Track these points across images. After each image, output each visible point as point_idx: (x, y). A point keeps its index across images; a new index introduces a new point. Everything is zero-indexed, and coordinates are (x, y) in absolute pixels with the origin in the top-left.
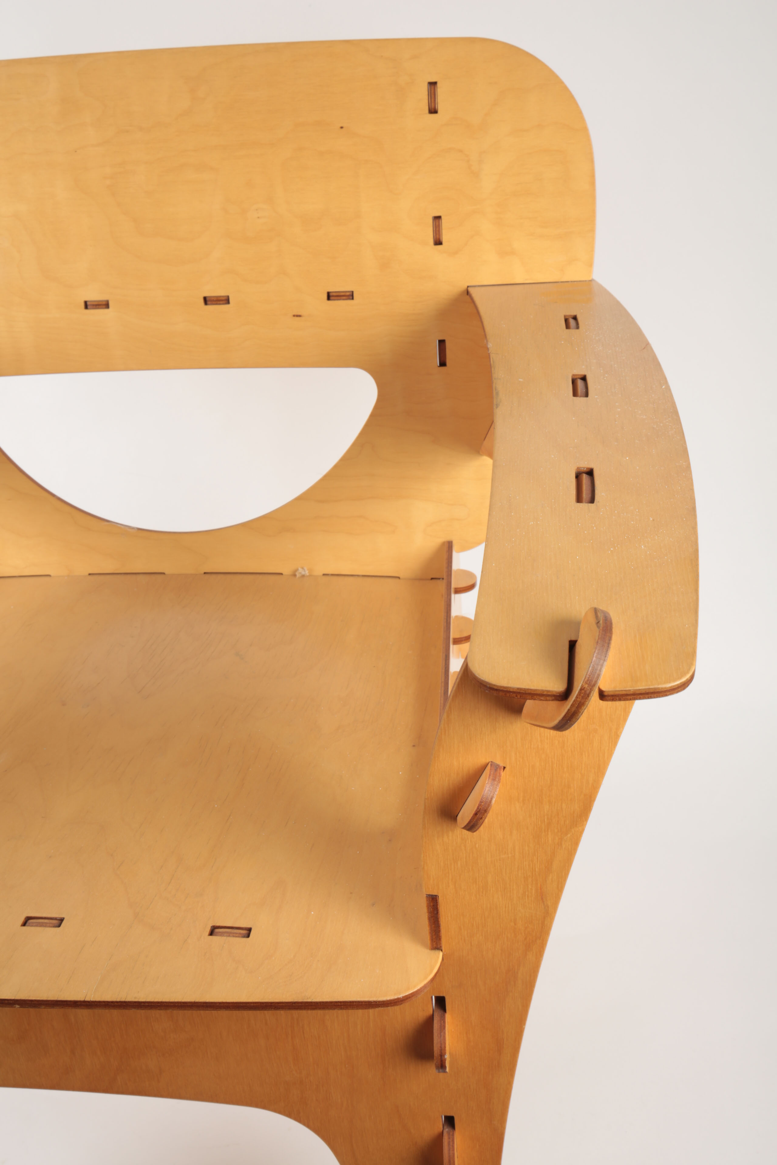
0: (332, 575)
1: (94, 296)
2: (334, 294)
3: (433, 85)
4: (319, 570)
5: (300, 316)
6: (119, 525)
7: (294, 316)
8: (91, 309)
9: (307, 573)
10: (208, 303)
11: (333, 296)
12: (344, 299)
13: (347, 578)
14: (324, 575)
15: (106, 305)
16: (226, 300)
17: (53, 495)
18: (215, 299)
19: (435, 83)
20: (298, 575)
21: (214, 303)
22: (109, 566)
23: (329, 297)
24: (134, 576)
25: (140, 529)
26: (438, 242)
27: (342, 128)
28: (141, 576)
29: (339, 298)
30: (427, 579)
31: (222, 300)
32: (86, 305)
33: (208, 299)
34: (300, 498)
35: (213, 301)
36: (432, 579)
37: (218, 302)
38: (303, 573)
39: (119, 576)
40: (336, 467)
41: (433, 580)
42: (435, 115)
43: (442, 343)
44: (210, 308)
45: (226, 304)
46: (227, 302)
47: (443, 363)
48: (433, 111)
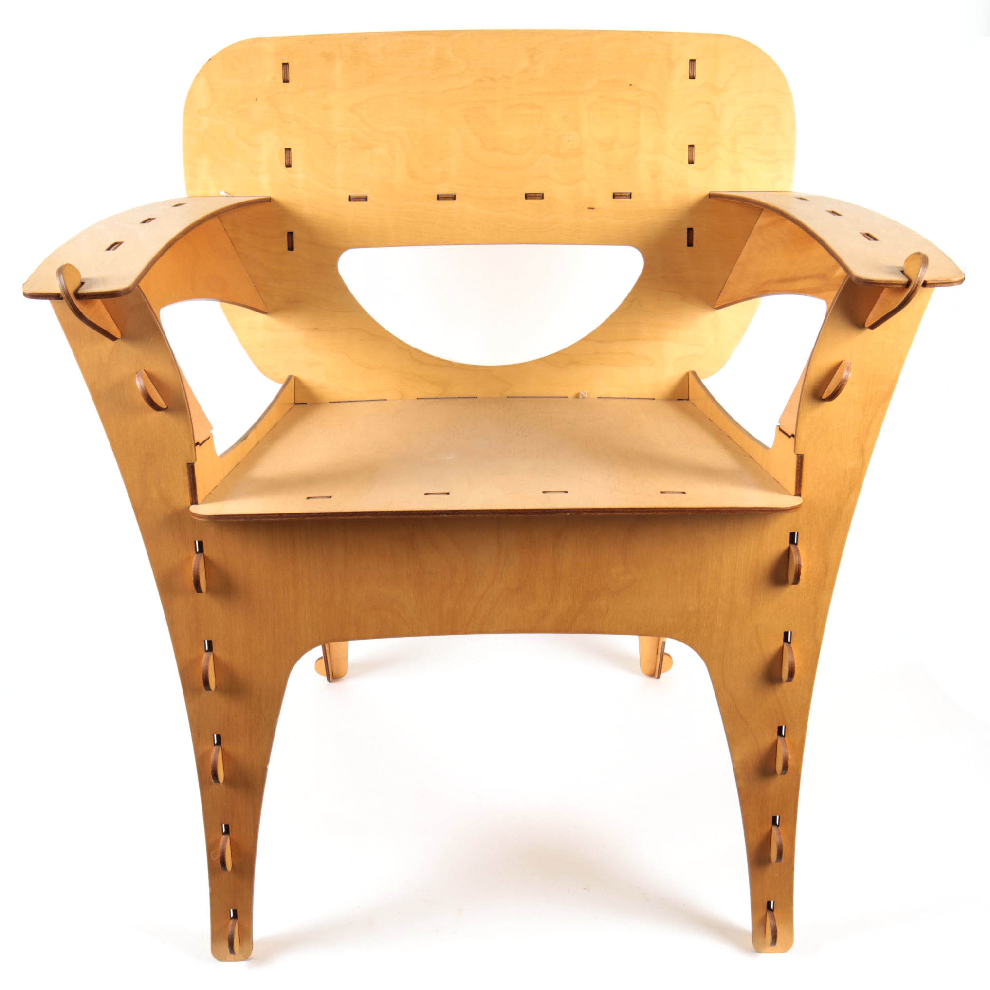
0: (604, 398)
1: (444, 191)
2: (618, 194)
3: (692, 61)
4: (596, 394)
5: (593, 209)
7: (589, 208)
8: (441, 200)
9: (586, 396)
10: (528, 197)
11: (617, 196)
12: (624, 198)
13: (615, 400)
14: (598, 397)
15: (454, 198)
16: (541, 196)
18: (533, 195)
19: (694, 61)
20: (581, 397)
21: (532, 197)
22: (434, 392)
23: (614, 196)
24: (453, 400)
26: (691, 162)
27: (631, 85)
28: (459, 399)
29: (621, 197)
30: (675, 400)
31: (538, 196)
32: (439, 197)
33: (527, 195)
34: (584, 339)
36: (677, 399)
37: (535, 197)
38: (584, 395)
39: (441, 400)
40: (612, 316)
41: (679, 401)
42: (693, 80)
43: (690, 231)
44: (529, 201)
45: (540, 199)
46: (541, 197)
47: (690, 244)
48: (692, 77)
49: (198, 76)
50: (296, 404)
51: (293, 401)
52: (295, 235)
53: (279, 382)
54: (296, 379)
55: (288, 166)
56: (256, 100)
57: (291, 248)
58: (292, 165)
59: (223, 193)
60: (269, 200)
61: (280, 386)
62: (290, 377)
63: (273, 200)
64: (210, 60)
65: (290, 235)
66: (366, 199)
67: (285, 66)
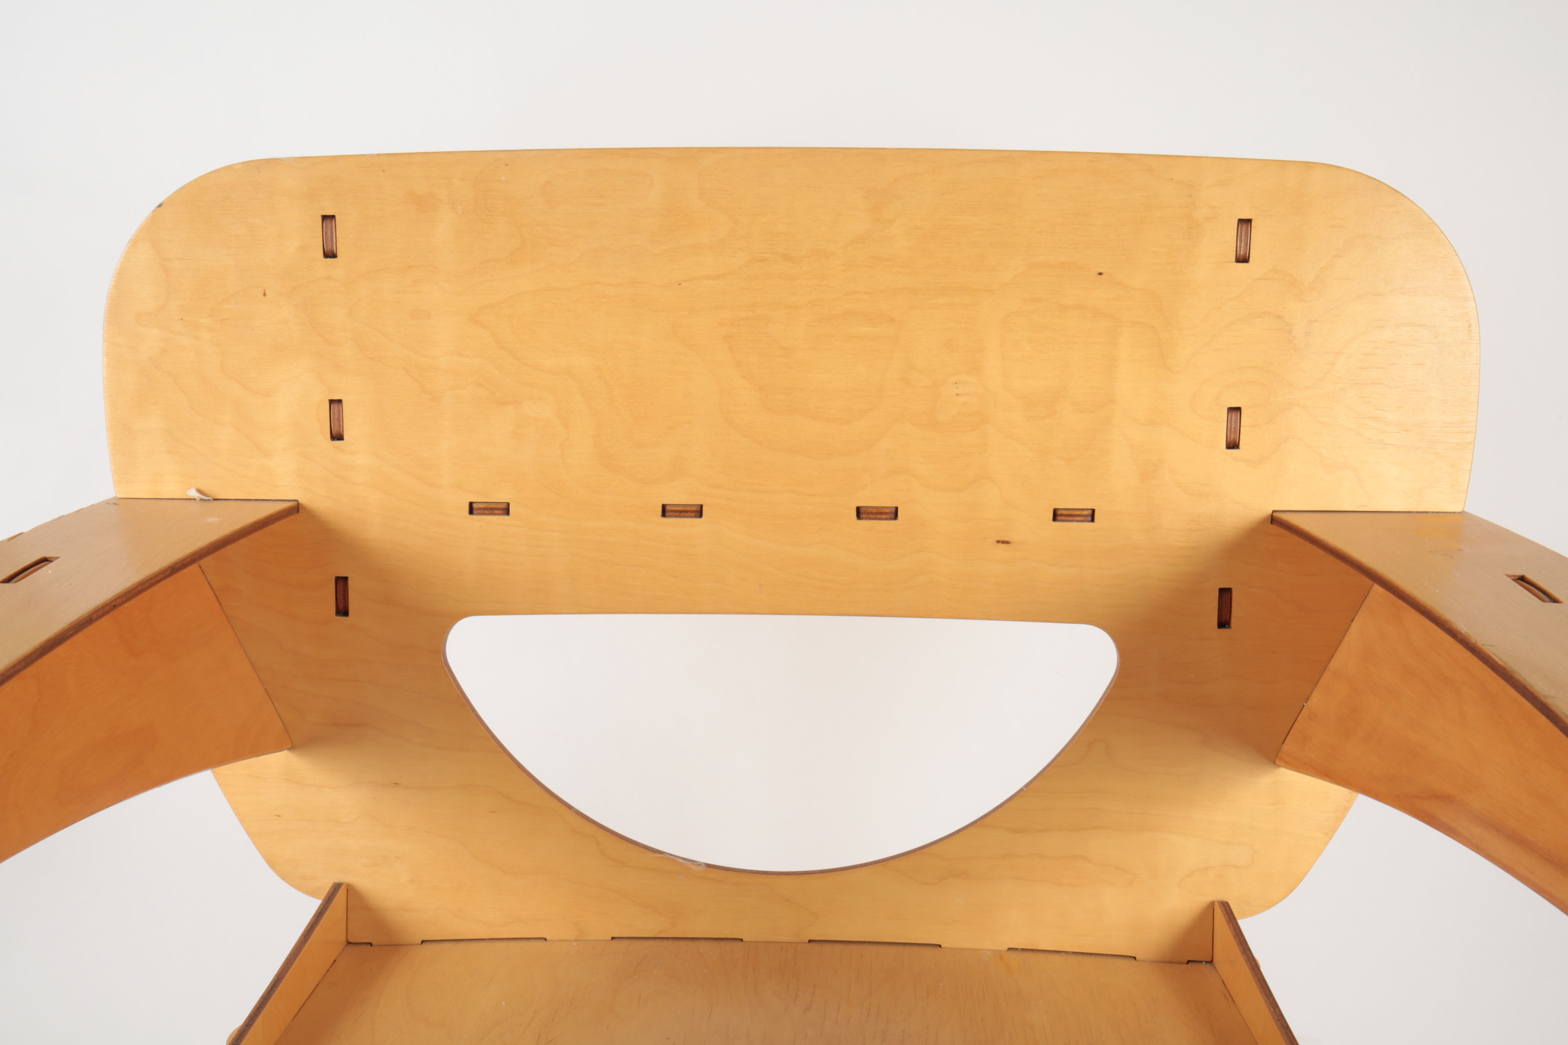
0: (1023, 950)
1: (677, 497)
2: (1064, 512)
3: (1245, 223)
4: (1003, 942)
5: (1007, 542)
6: (680, 860)
7: (998, 542)
8: (670, 516)
10: (863, 516)
11: (1062, 515)
12: (1079, 521)
13: (1050, 957)
14: (1009, 949)
15: (699, 512)
16: (893, 514)
17: (570, 807)
18: (874, 511)
19: (1249, 221)
21: (871, 516)
22: (649, 926)
23: (1056, 515)
24: (690, 943)
25: (708, 866)
26: (1233, 445)
27: (1100, 274)
28: (703, 943)
29: (1071, 518)
30: (1182, 963)
31: (885, 513)
32: (665, 511)
33: (862, 510)
35: (872, 513)
36: (1188, 962)
37: (879, 516)
39: (665, 943)
41: (1190, 964)
42: (1245, 264)
43: (1225, 594)
44: (865, 523)
45: (891, 519)
46: (893, 516)
47: (1224, 623)
48: (1243, 259)
49: (135, 242)
50: (349, 943)
51: (343, 938)
52: (351, 584)
53: (312, 893)
54: (350, 889)
55: (337, 436)
56: (265, 294)
57: (343, 611)
58: (345, 437)
59: (193, 493)
60: (296, 509)
61: (315, 904)
62: (337, 887)
63: (305, 509)
64: (160, 206)
65: (342, 582)
66: (506, 510)
67: (328, 221)
